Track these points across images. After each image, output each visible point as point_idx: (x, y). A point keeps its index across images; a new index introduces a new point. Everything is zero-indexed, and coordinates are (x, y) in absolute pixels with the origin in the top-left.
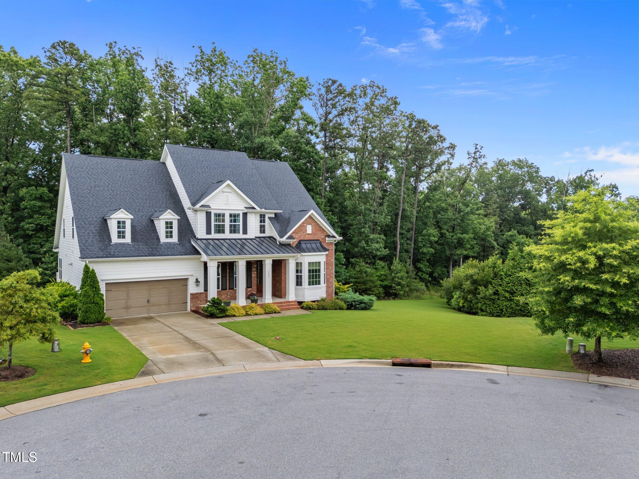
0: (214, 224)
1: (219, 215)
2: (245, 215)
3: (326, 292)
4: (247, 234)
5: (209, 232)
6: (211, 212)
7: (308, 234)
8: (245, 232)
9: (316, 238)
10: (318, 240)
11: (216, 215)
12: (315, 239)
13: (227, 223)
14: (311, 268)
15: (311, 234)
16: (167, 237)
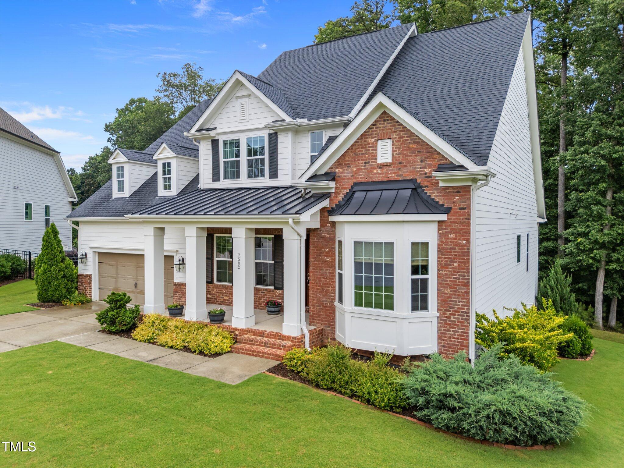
0: (225, 162)
1: (231, 143)
2: (273, 138)
3: (440, 337)
4: (276, 177)
5: (216, 178)
6: (218, 140)
7: (380, 166)
8: (274, 174)
9: (404, 174)
10: (413, 181)
11: (225, 143)
12: (401, 178)
13: (244, 159)
14: (363, 259)
15: (388, 165)
16: (165, 188)
